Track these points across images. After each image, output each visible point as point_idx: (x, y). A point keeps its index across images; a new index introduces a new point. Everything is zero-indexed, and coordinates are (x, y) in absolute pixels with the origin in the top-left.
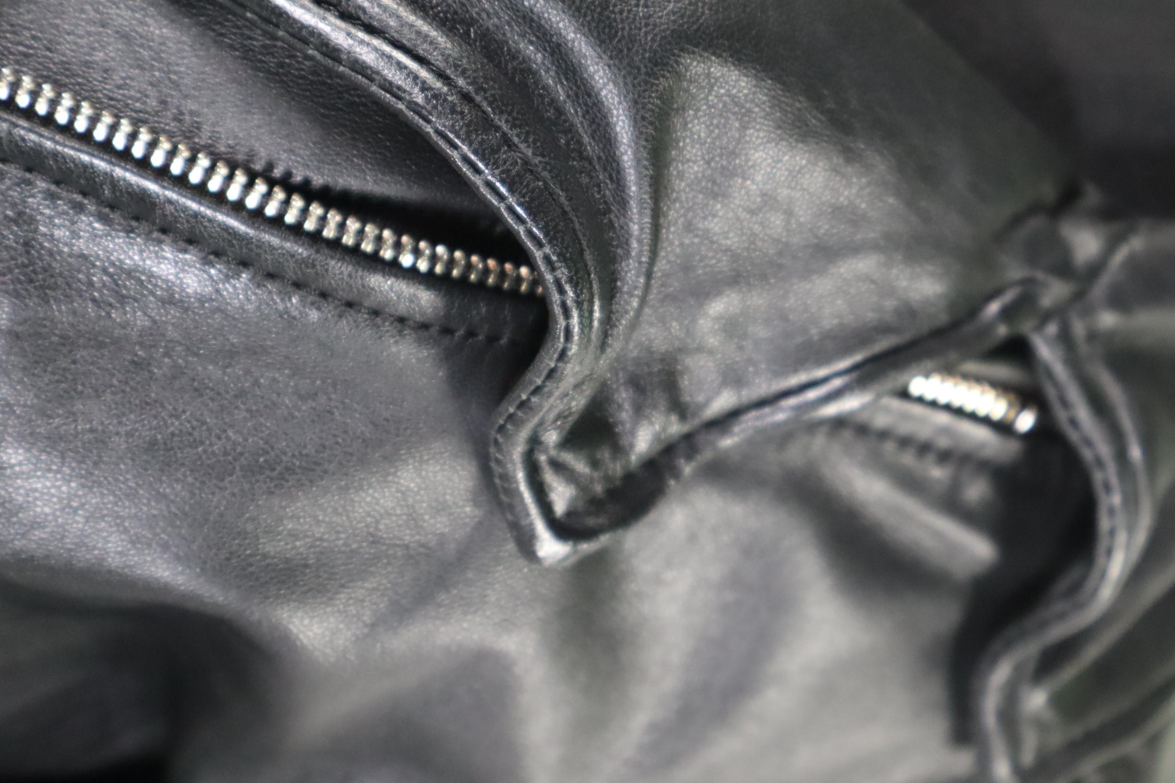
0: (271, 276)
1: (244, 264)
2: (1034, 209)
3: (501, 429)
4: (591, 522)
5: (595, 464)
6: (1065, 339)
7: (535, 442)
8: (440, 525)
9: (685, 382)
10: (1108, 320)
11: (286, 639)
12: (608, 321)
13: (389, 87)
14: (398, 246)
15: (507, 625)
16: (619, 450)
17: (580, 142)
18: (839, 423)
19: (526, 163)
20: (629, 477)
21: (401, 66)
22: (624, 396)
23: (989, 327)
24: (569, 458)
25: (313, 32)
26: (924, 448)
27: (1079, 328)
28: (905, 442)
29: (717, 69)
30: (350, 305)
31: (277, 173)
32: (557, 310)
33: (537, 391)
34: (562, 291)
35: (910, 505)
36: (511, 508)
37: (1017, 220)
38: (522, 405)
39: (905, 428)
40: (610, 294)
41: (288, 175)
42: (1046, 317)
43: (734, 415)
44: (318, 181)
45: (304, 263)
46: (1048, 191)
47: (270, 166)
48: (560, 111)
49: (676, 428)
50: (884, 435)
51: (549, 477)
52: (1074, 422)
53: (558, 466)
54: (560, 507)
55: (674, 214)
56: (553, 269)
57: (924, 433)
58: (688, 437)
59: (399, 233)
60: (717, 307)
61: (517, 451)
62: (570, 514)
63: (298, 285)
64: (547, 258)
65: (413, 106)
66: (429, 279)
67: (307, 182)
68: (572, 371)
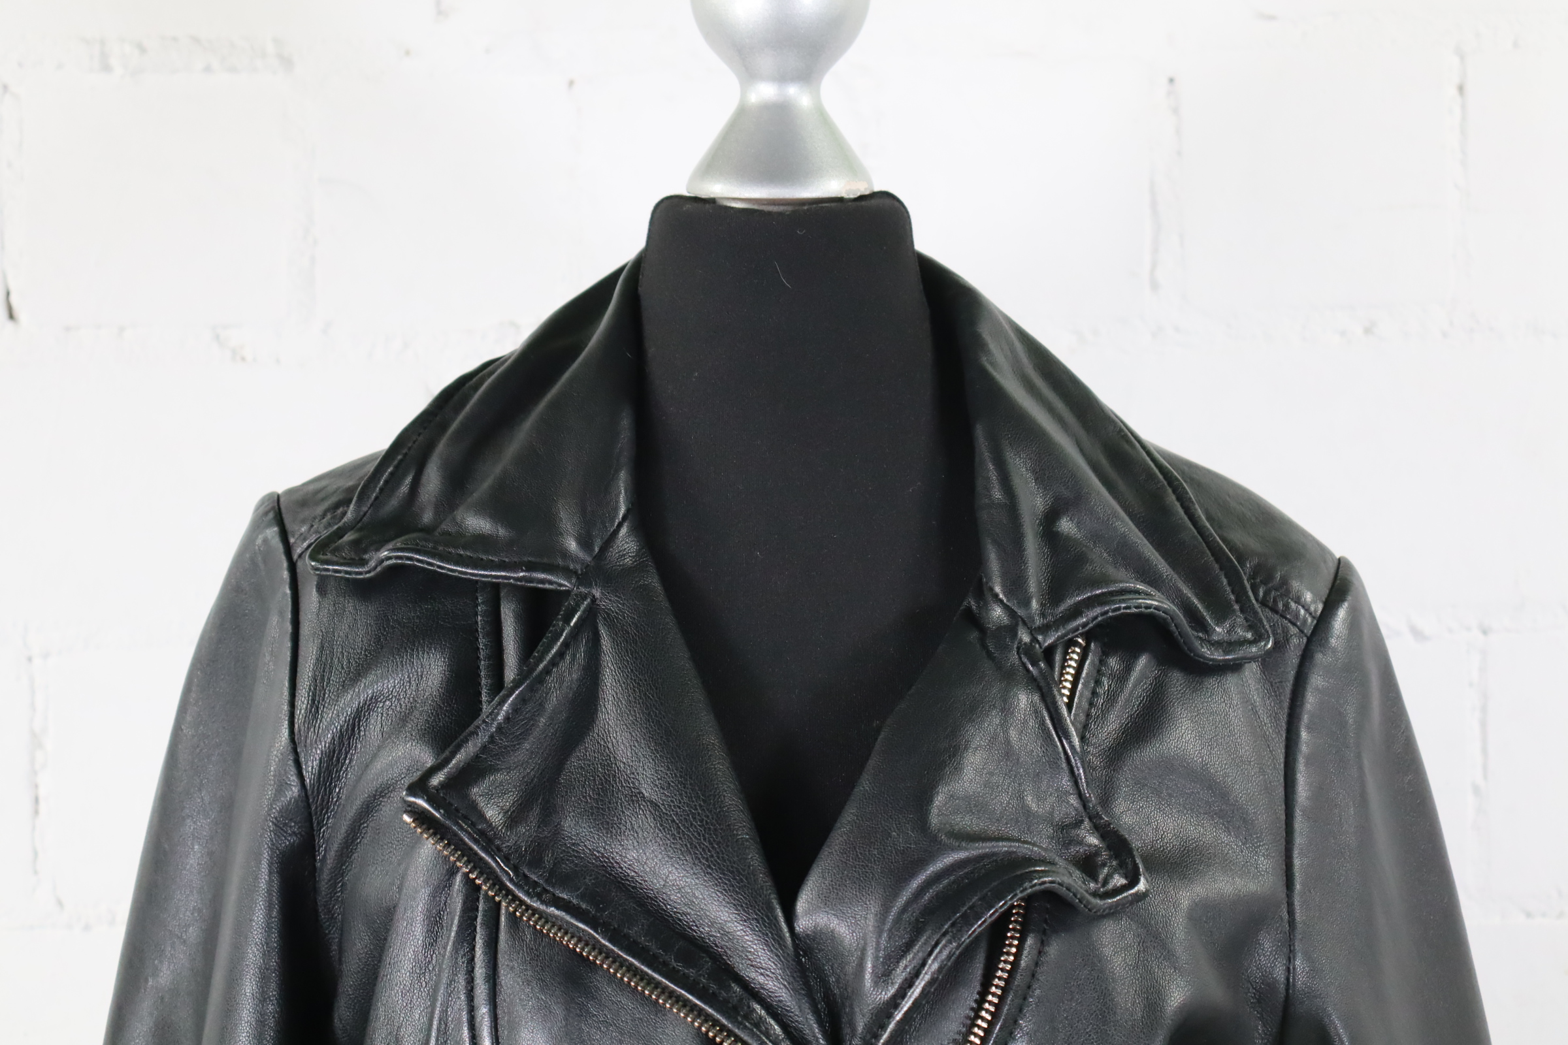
0: (1021, 1010)
1: (1016, 1022)
2: (984, 646)
3: (1090, 910)
4: (1130, 866)
5: (1104, 865)
6: (1045, 629)
7: (1095, 894)
8: (1129, 936)
9: (1067, 821)
10: (1034, 604)
11: (1181, 1008)
12: (1043, 862)
13: (949, 957)
14: (1008, 954)
15: (1176, 905)
16: (1097, 853)
17: (967, 873)
18: (1082, 739)
19: (980, 899)
20: (1109, 848)
21: (940, 952)
22: (1073, 850)
23: (1041, 670)
24: (1101, 877)
25: (924, 989)
26: (1094, 693)
27: (1038, 621)
28: (1091, 704)
29: (934, 811)
30: (1033, 976)
31: (975, 1005)
32: (1043, 887)
33: (1075, 895)
34: (1035, 885)
35: (1121, 699)
36: (1124, 905)
37: (990, 655)
38: (1080, 901)
39: (1085, 705)
40: (1029, 861)
41: (976, 1001)
42: (1034, 640)
43: (1080, 795)
44: (978, 988)
45: (1015, 995)
46: (974, 635)
47: (972, 1009)
48: (954, 882)
49: (1087, 823)
50: (1088, 715)
51: (1110, 886)
52: (1084, 625)
53: (1105, 882)
54: (1123, 881)
55: (993, 829)
56: (1026, 889)
57: (1088, 694)
58: (1090, 819)
59: (1003, 954)
60: (1034, 807)
61: (1098, 902)
62: (1126, 878)
63: (1025, 999)
64: (1021, 892)
65: (957, 948)
66: (1022, 940)
67: (979, 993)
68: (1067, 880)
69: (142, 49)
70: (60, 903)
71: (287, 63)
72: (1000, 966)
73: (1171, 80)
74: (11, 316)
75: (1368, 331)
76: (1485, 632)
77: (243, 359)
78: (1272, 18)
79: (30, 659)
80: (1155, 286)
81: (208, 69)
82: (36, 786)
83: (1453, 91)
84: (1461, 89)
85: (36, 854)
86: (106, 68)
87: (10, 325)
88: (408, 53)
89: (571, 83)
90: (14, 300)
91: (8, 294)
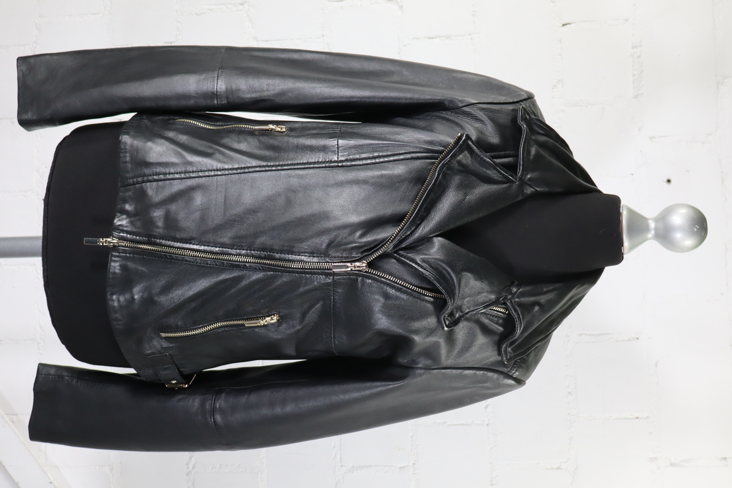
69: (639, 57)
70: (405, 46)
71: (636, 97)
72: (426, 291)
73: (638, 339)
74: (564, 25)
75: (569, 393)
76: (487, 425)
77: (553, 88)
78: (656, 366)
79: (470, 35)
80: (580, 335)
81: (634, 75)
82: (436, 38)
83: (637, 415)
84: (637, 418)
85: (418, 39)
86: (633, 48)
87: (561, 25)
88: (640, 130)
89: (632, 175)
90: (568, 26)
91: (569, 24)
